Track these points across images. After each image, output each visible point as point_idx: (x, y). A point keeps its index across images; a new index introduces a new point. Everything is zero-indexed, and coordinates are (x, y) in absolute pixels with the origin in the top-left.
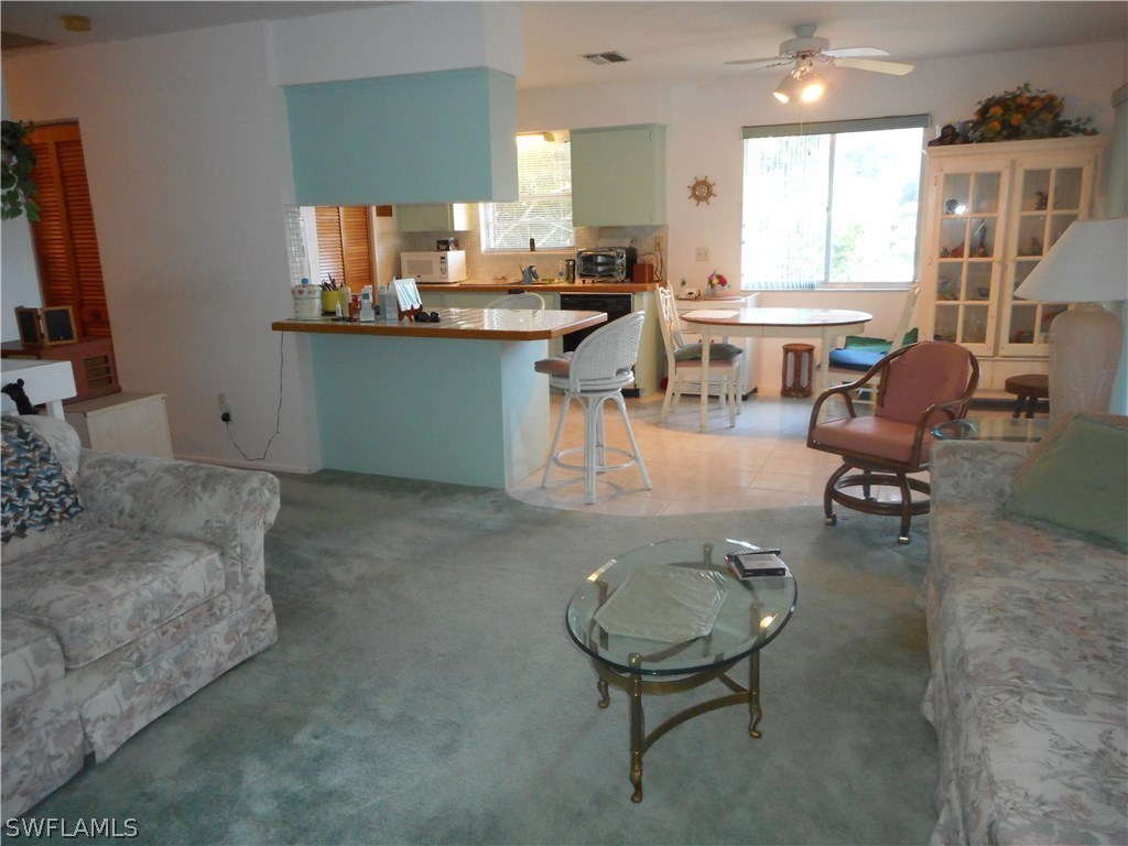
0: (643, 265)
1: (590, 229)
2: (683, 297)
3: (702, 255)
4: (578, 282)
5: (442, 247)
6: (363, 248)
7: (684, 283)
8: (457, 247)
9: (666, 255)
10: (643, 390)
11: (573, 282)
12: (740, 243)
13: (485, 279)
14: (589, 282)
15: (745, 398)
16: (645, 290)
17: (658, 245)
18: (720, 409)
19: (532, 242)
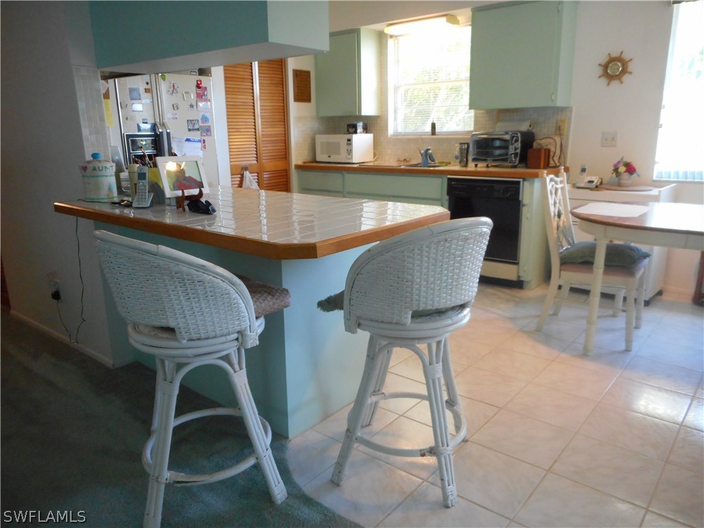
0: (539, 150)
1: (489, 112)
2: (582, 185)
3: (609, 140)
4: (471, 167)
5: (351, 130)
6: (279, 130)
7: (583, 170)
8: (366, 129)
9: (568, 139)
10: (528, 282)
11: (466, 165)
12: (656, 125)
13: (390, 161)
14: (482, 167)
15: (647, 303)
16: (536, 176)
17: (559, 130)
18: (614, 316)
19: (433, 126)
